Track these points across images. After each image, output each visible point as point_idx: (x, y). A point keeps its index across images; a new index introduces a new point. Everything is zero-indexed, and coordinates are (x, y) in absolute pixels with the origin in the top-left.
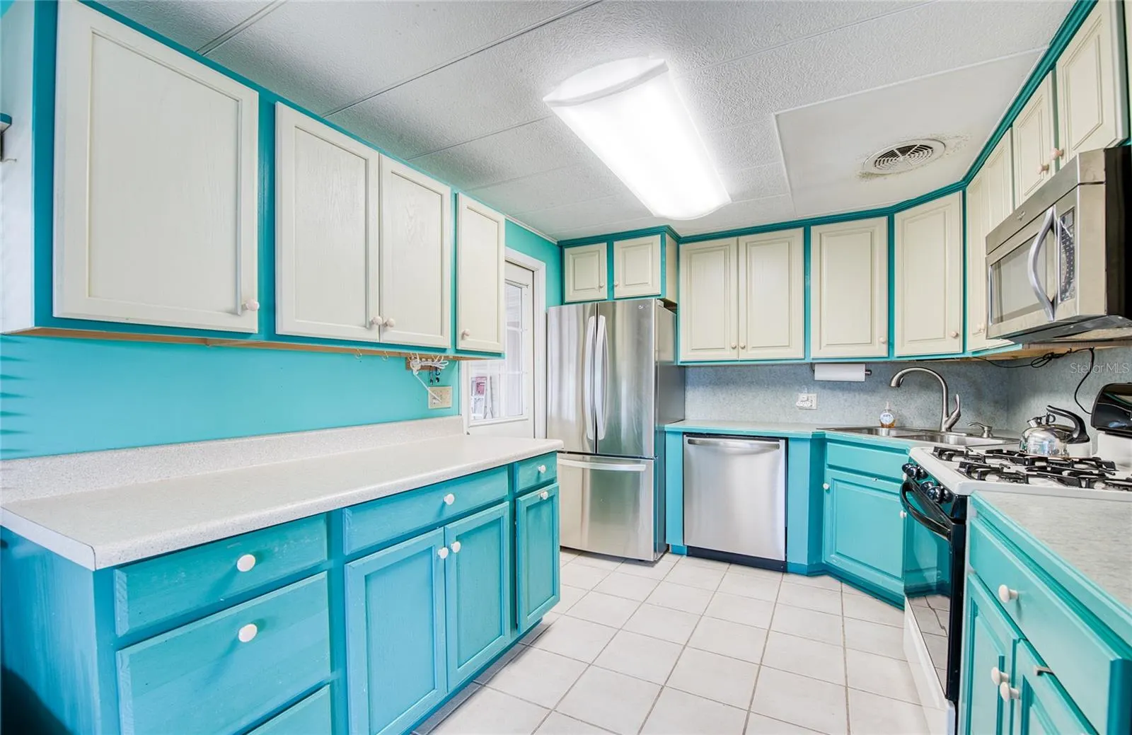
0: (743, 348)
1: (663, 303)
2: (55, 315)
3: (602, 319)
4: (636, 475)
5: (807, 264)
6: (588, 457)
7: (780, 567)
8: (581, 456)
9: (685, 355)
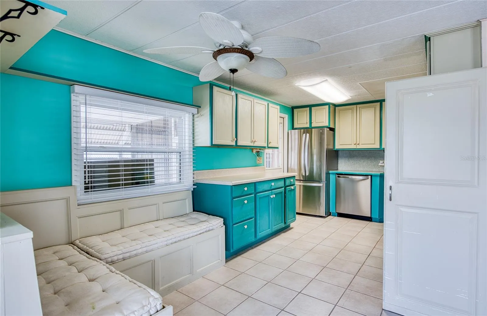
0: (358, 144)
1: (329, 129)
2: (213, 144)
3: (308, 135)
4: (319, 187)
5: (381, 114)
6: (302, 181)
7: (369, 219)
8: (299, 181)
9: (337, 147)
